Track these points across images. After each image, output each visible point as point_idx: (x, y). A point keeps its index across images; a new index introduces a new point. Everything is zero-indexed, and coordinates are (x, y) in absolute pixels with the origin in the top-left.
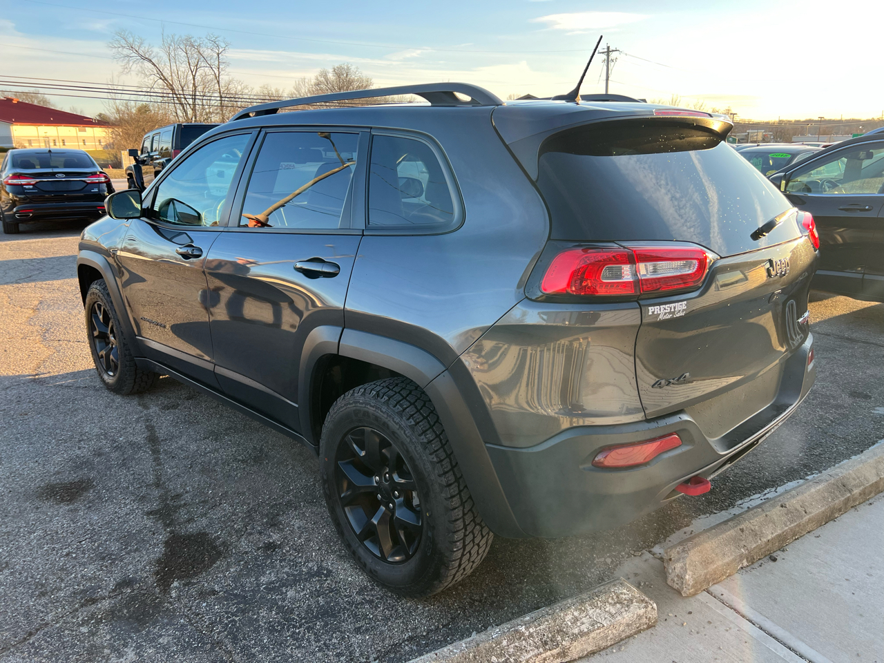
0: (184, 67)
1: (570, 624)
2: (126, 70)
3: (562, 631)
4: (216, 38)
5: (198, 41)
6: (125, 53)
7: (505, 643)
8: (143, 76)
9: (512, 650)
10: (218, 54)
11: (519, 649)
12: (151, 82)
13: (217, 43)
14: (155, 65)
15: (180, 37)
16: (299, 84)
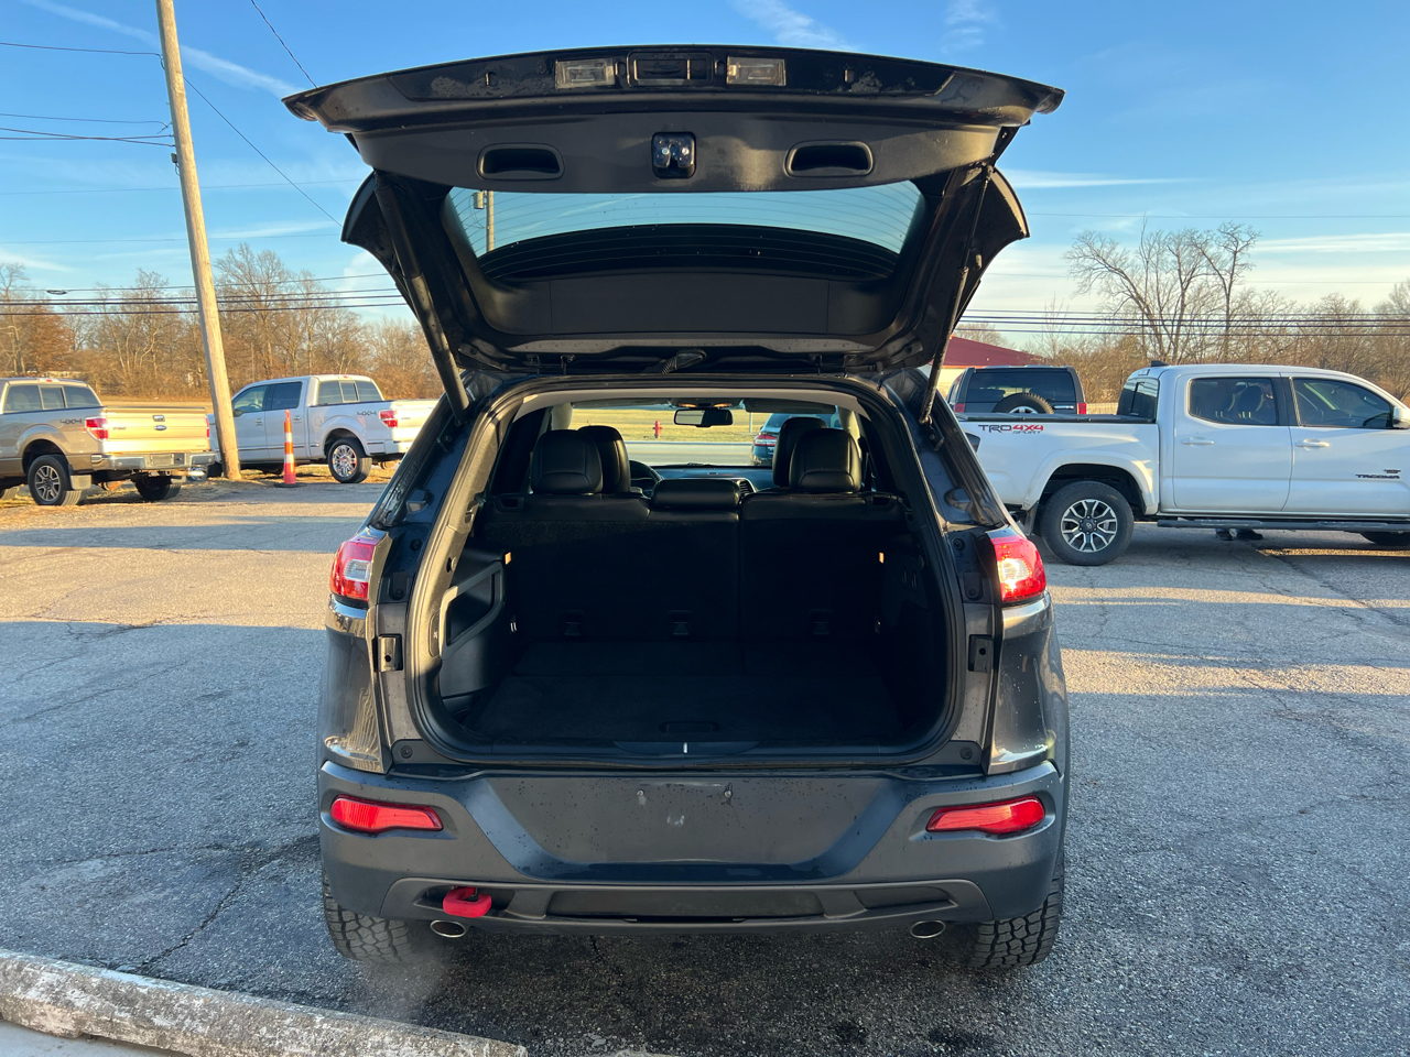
0: (1168, 277)
1: (369, 1046)
2: (1084, 288)
3: (354, 1048)
4: (1235, 229)
5: (1205, 236)
6: (1086, 264)
7: (288, 1021)
8: (1107, 295)
9: (287, 1033)
10: (1235, 253)
11: (294, 1036)
12: (1116, 303)
13: (1236, 235)
14: (1126, 278)
15: (1171, 233)
16: (1402, 289)
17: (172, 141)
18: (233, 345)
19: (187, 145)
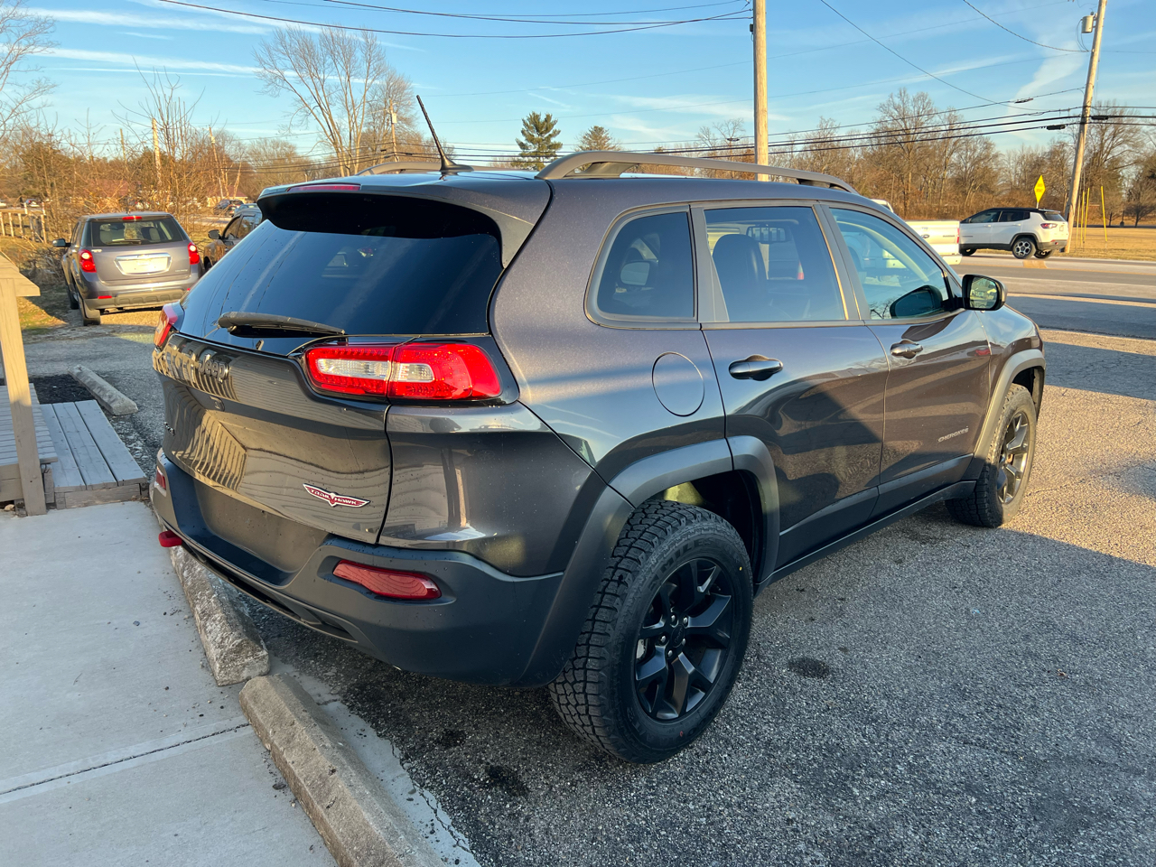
17: (751, 14)
18: (882, 175)
19: (761, 15)
